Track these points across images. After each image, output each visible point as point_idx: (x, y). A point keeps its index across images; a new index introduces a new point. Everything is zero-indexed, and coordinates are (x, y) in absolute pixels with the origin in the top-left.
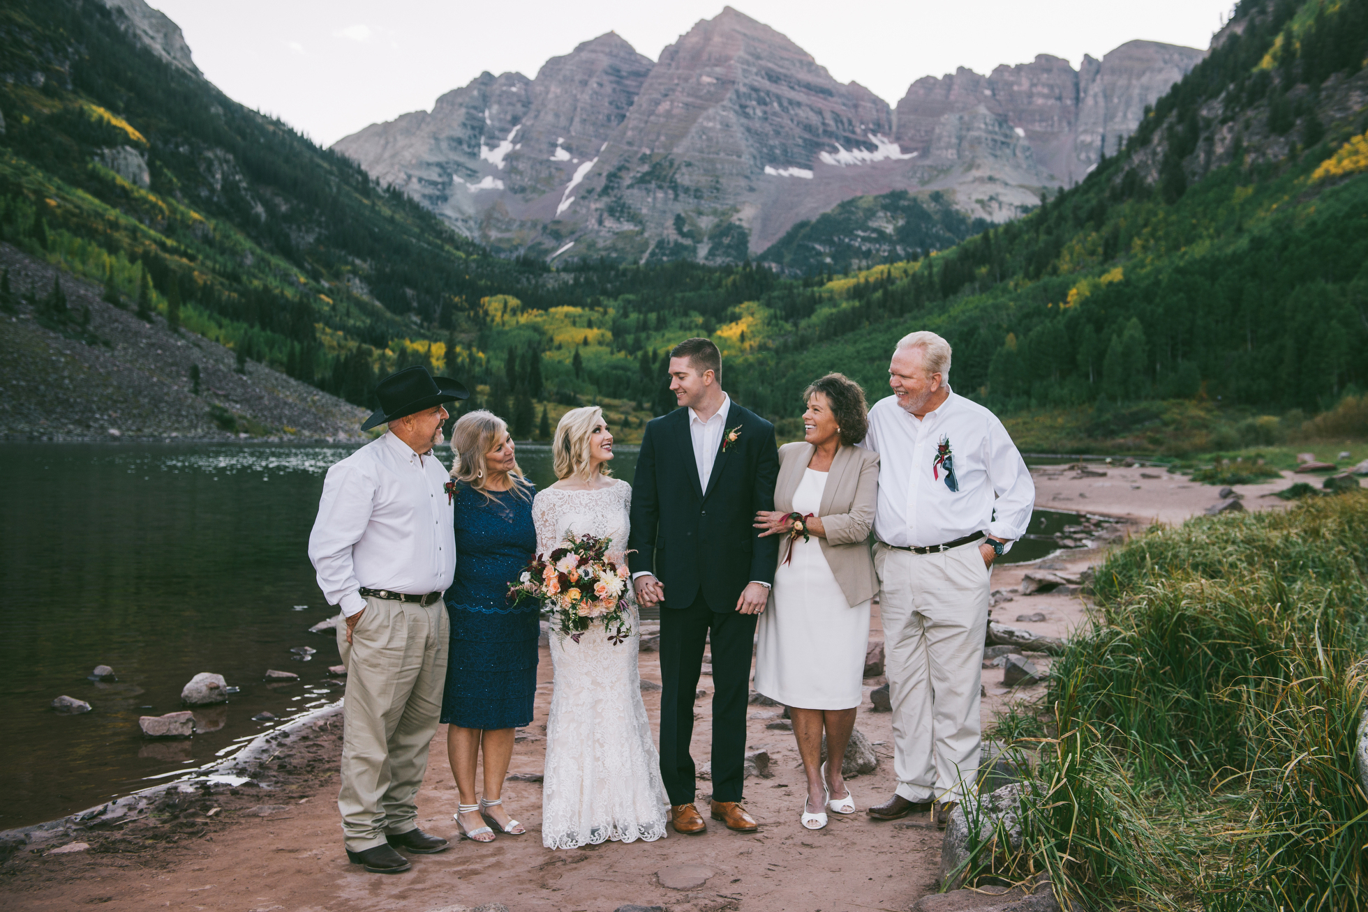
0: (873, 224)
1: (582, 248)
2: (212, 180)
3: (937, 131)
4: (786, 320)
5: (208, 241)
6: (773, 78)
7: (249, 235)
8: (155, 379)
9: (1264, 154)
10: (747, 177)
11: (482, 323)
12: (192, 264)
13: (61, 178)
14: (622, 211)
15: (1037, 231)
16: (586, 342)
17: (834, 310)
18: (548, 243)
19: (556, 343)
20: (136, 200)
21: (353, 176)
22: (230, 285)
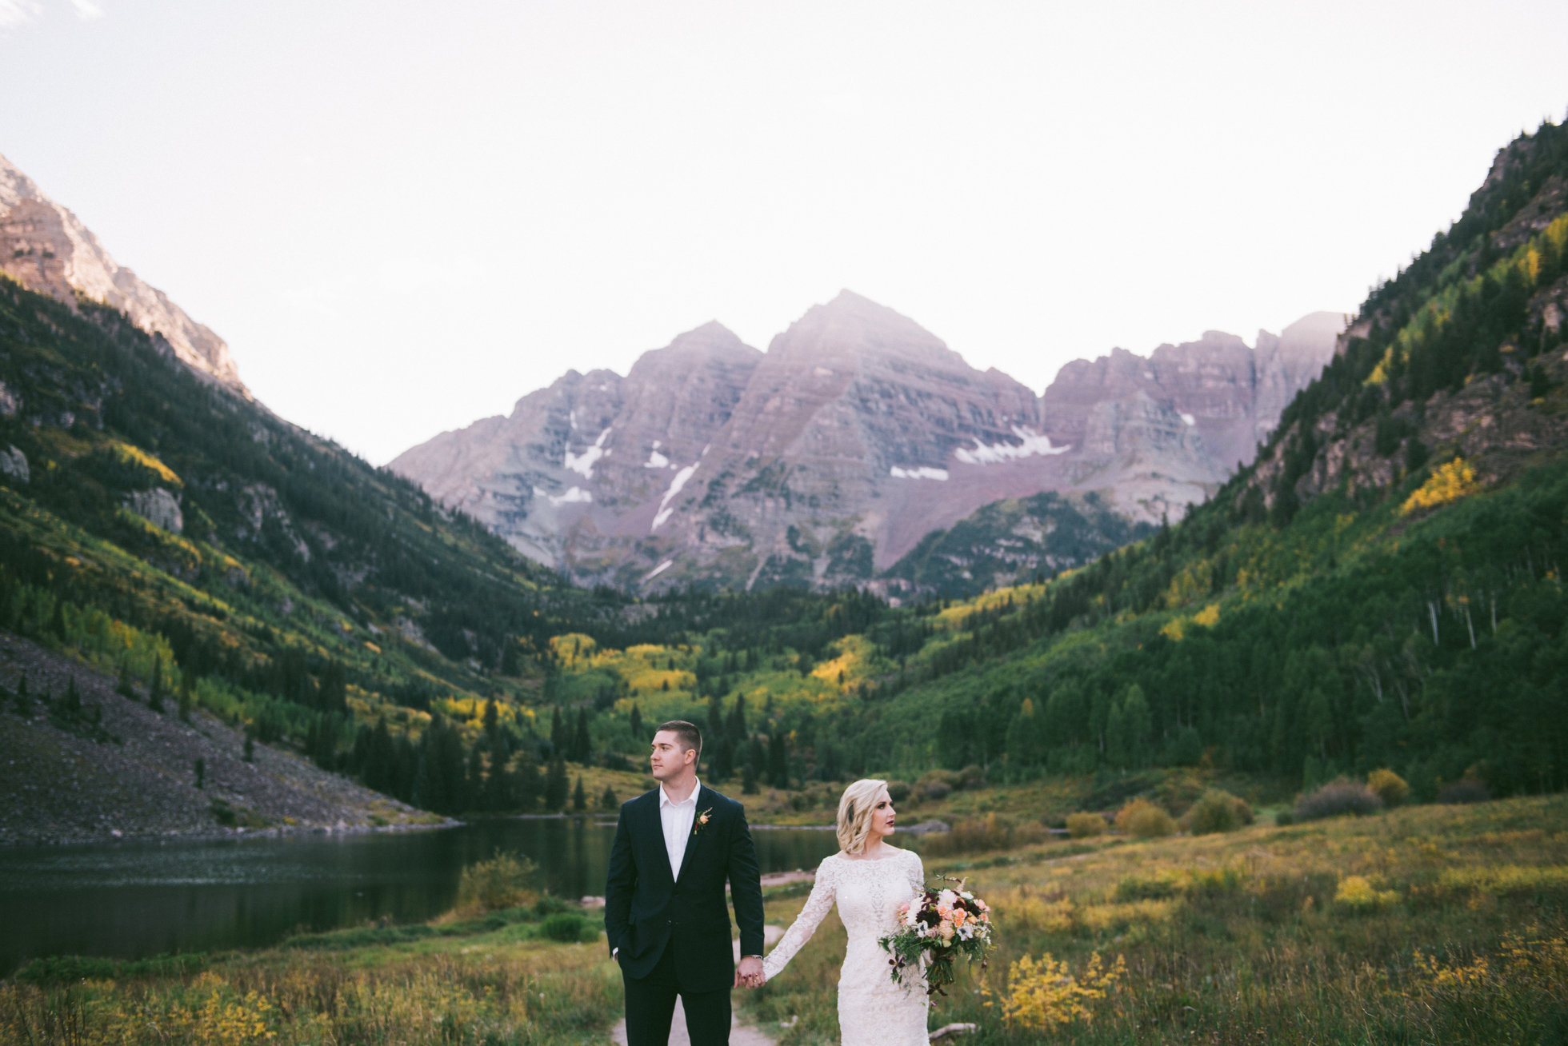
0: (1018, 531)
1: (681, 568)
2: (250, 518)
3: (1091, 421)
4: (891, 655)
5: (243, 588)
6: (899, 367)
7: (290, 578)
8: (160, 775)
9: (1370, 478)
10: (870, 481)
11: (550, 666)
12: (221, 624)
13: (87, 529)
14: (726, 524)
16: (666, 687)
17: (945, 644)
18: (642, 562)
19: (632, 689)
20: (167, 547)
21: (413, 499)
22: (261, 644)
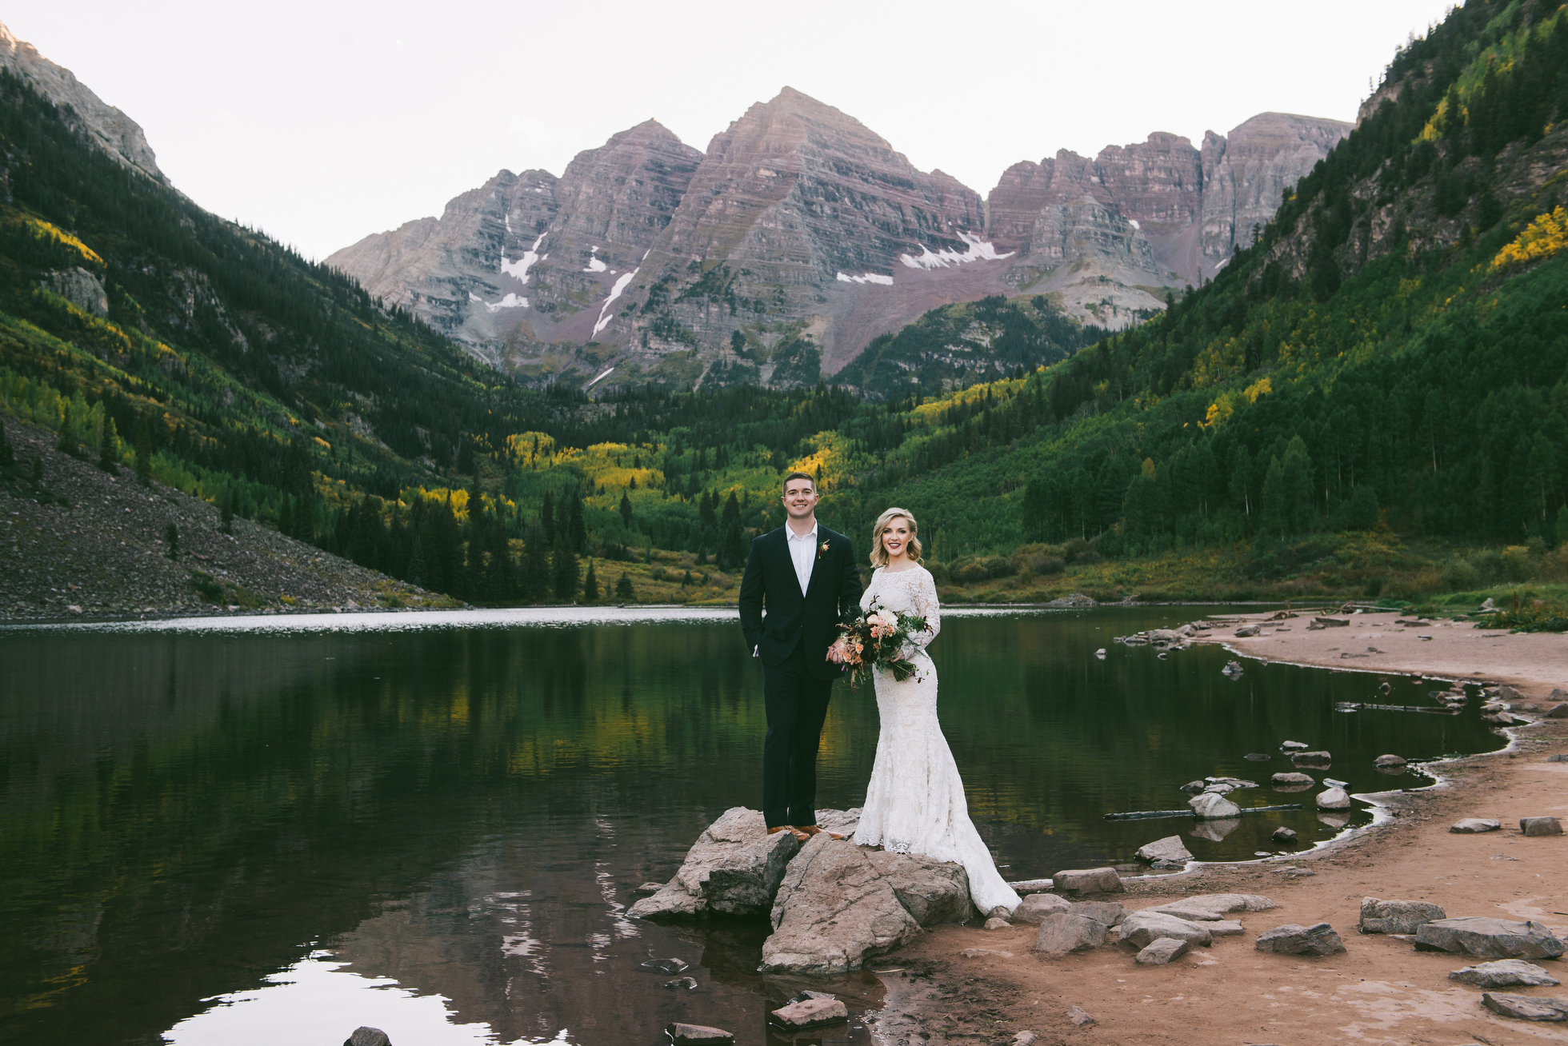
0: (967, 336)
1: (624, 374)
2: (182, 306)
3: (1037, 225)
4: (871, 452)
5: (179, 377)
6: (843, 169)
7: (228, 370)
8: (123, 543)
9: (1431, 240)
10: (816, 286)
11: (509, 465)
12: (162, 405)
14: (670, 330)
15: (1164, 339)
16: (633, 485)
17: (926, 439)
18: (584, 369)
19: (598, 486)
20: (92, 331)
21: (350, 296)
22: (209, 428)
